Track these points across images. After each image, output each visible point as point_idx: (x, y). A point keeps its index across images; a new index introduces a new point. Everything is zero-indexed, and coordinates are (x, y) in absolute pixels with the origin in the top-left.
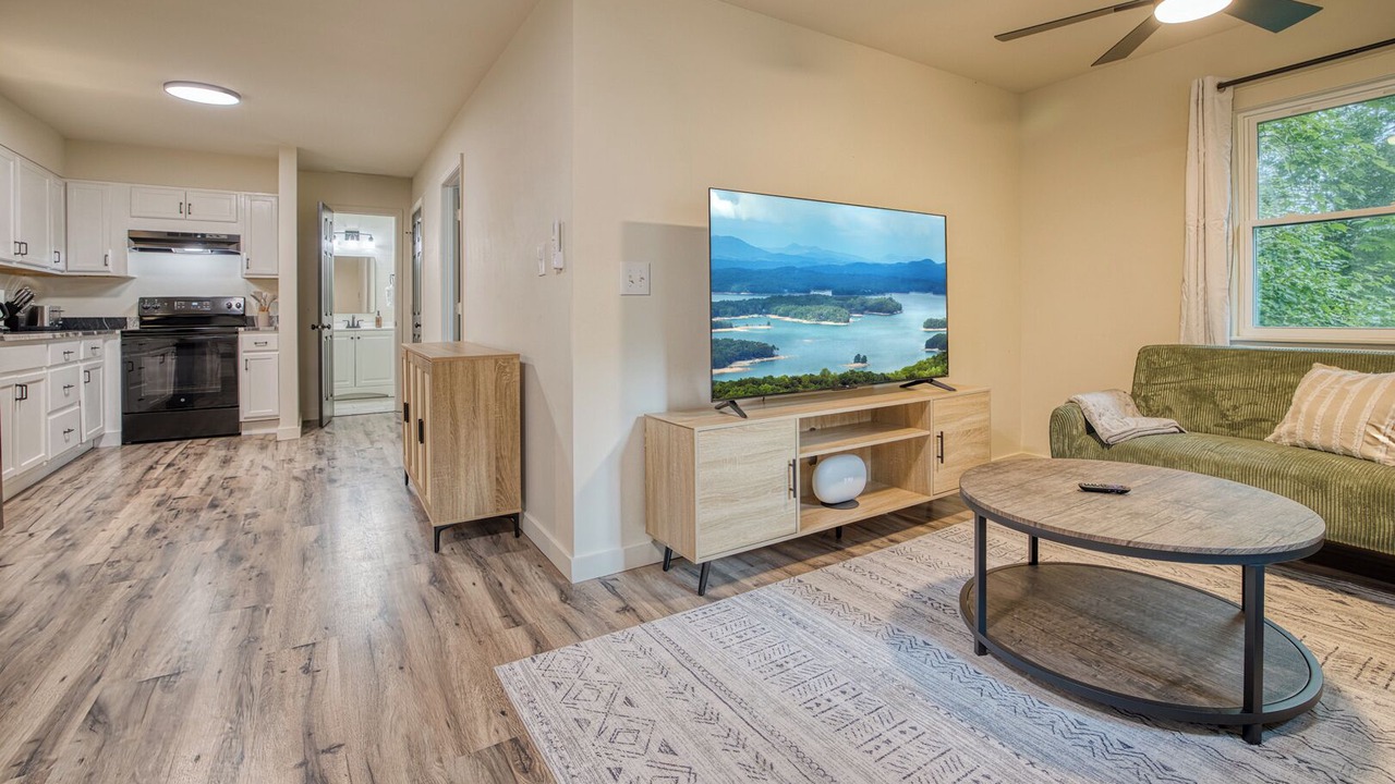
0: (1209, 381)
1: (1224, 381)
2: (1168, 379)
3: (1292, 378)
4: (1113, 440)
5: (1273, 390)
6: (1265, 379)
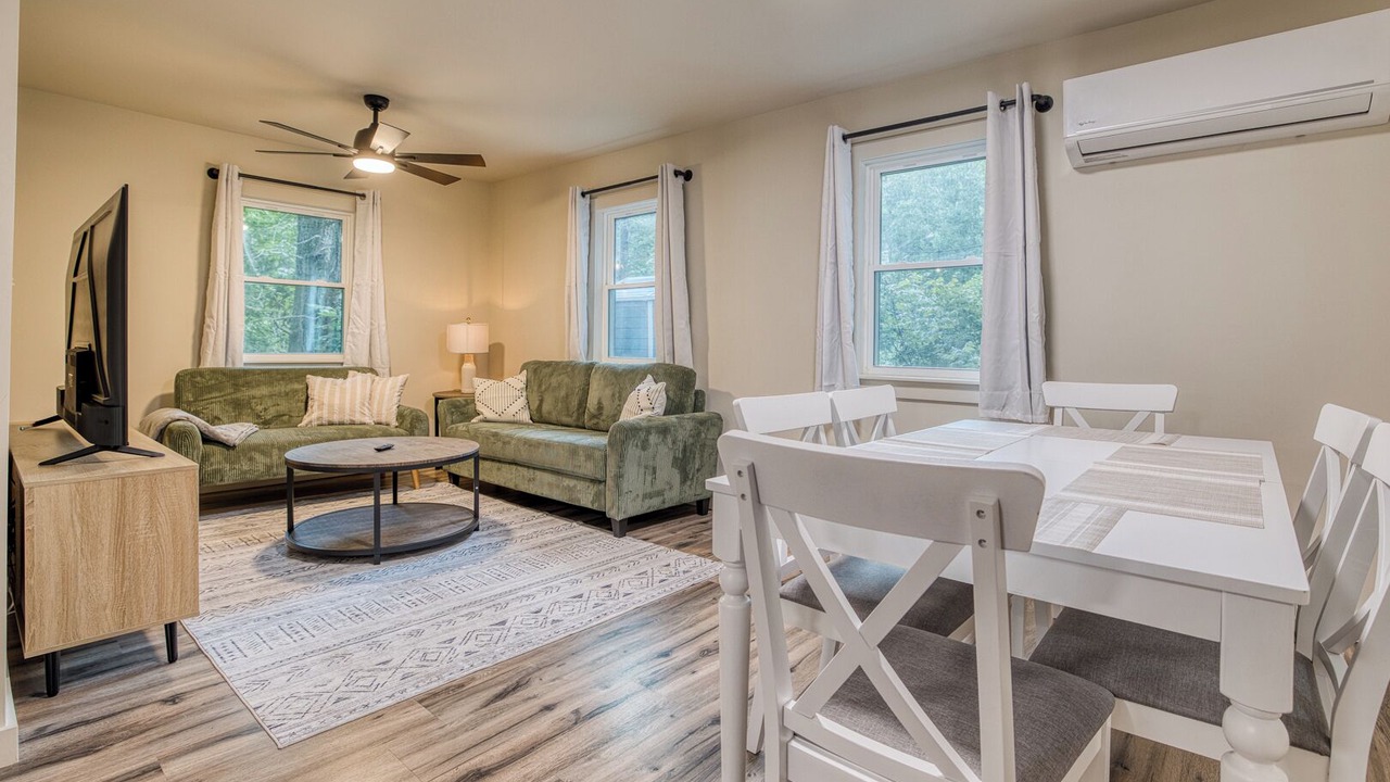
0: (245, 393)
1: (256, 392)
2: (214, 395)
3: (296, 386)
4: (237, 442)
5: (287, 394)
6: (282, 388)
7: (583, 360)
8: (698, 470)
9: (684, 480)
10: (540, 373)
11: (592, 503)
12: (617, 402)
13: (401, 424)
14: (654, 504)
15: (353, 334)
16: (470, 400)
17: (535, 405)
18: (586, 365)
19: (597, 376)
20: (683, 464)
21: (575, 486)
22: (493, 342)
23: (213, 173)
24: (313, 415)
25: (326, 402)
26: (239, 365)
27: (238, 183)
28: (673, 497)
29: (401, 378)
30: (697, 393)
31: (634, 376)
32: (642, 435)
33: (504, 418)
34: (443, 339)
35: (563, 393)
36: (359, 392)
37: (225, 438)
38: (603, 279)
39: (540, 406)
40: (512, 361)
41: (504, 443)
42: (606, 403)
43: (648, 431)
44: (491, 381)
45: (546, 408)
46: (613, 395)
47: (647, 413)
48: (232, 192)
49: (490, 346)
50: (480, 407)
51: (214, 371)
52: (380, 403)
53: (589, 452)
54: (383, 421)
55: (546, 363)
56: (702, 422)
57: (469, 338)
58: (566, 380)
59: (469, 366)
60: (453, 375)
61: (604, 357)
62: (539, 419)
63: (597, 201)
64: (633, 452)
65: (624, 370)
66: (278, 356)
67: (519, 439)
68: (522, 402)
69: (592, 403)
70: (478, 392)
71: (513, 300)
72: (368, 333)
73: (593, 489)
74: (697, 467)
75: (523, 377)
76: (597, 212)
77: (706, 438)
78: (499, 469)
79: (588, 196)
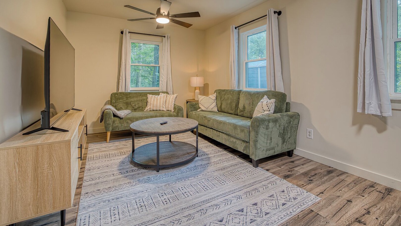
0: (130, 100)
1: (132, 100)
3: (144, 98)
4: (123, 117)
5: (141, 100)
6: (140, 98)
7: (236, 89)
8: (289, 138)
9: (284, 142)
10: (220, 93)
11: (244, 150)
12: (251, 106)
13: (175, 111)
14: (271, 153)
15: (162, 81)
16: (197, 103)
17: (219, 106)
18: (238, 91)
19: (243, 96)
20: (282, 135)
21: (236, 142)
22: (205, 83)
23: (122, 33)
24: (148, 108)
25: (152, 103)
26: (129, 91)
27: (128, 35)
28: (278, 150)
29: (175, 95)
30: (287, 103)
31: (258, 96)
32: (266, 123)
33: (208, 110)
34: (189, 82)
35: (229, 101)
36: (162, 100)
37: (120, 115)
38: (244, 59)
39: (221, 106)
40: (211, 89)
41: (208, 120)
42: (246, 106)
43: (269, 121)
44: (204, 97)
45: (223, 107)
46: (250, 103)
47: (266, 112)
48: (127, 38)
49: (204, 84)
50: (200, 106)
51: (121, 93)
52: (169, 104)
53: (242, 129)
54: (170, 110)
55: (223, 90)
56: (291, 117)
57: (197, 81)
58: (231, 96)
59: (197, 91)
60: (192, 94)
61: (244, 88)
62: (221, 111)
63: (241, 30)
64: (262, 130)
65: (254, 93)
66: (140, 88)
67: (214, 120)
68: (214, 104)
69: (241, 106)
70: (200, 100)
71: (212, 69)
72: (166, 81)
73: (244, 145)
74: (289, 137)
75: (215, 95)
76: (241, 34)
77: (293, 124)
78: (206, 130)
79: (237, 28)
